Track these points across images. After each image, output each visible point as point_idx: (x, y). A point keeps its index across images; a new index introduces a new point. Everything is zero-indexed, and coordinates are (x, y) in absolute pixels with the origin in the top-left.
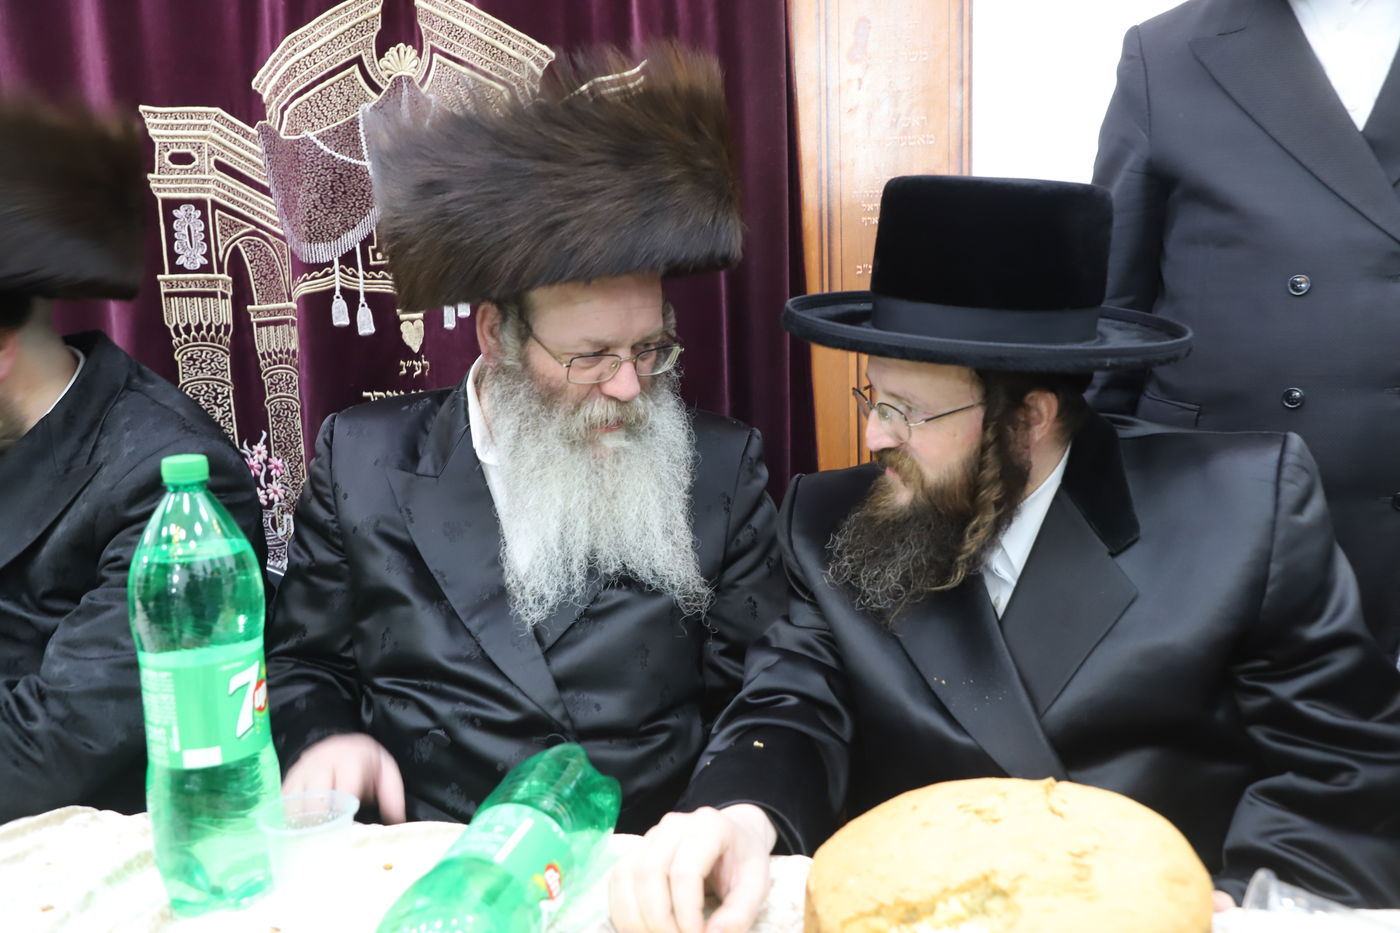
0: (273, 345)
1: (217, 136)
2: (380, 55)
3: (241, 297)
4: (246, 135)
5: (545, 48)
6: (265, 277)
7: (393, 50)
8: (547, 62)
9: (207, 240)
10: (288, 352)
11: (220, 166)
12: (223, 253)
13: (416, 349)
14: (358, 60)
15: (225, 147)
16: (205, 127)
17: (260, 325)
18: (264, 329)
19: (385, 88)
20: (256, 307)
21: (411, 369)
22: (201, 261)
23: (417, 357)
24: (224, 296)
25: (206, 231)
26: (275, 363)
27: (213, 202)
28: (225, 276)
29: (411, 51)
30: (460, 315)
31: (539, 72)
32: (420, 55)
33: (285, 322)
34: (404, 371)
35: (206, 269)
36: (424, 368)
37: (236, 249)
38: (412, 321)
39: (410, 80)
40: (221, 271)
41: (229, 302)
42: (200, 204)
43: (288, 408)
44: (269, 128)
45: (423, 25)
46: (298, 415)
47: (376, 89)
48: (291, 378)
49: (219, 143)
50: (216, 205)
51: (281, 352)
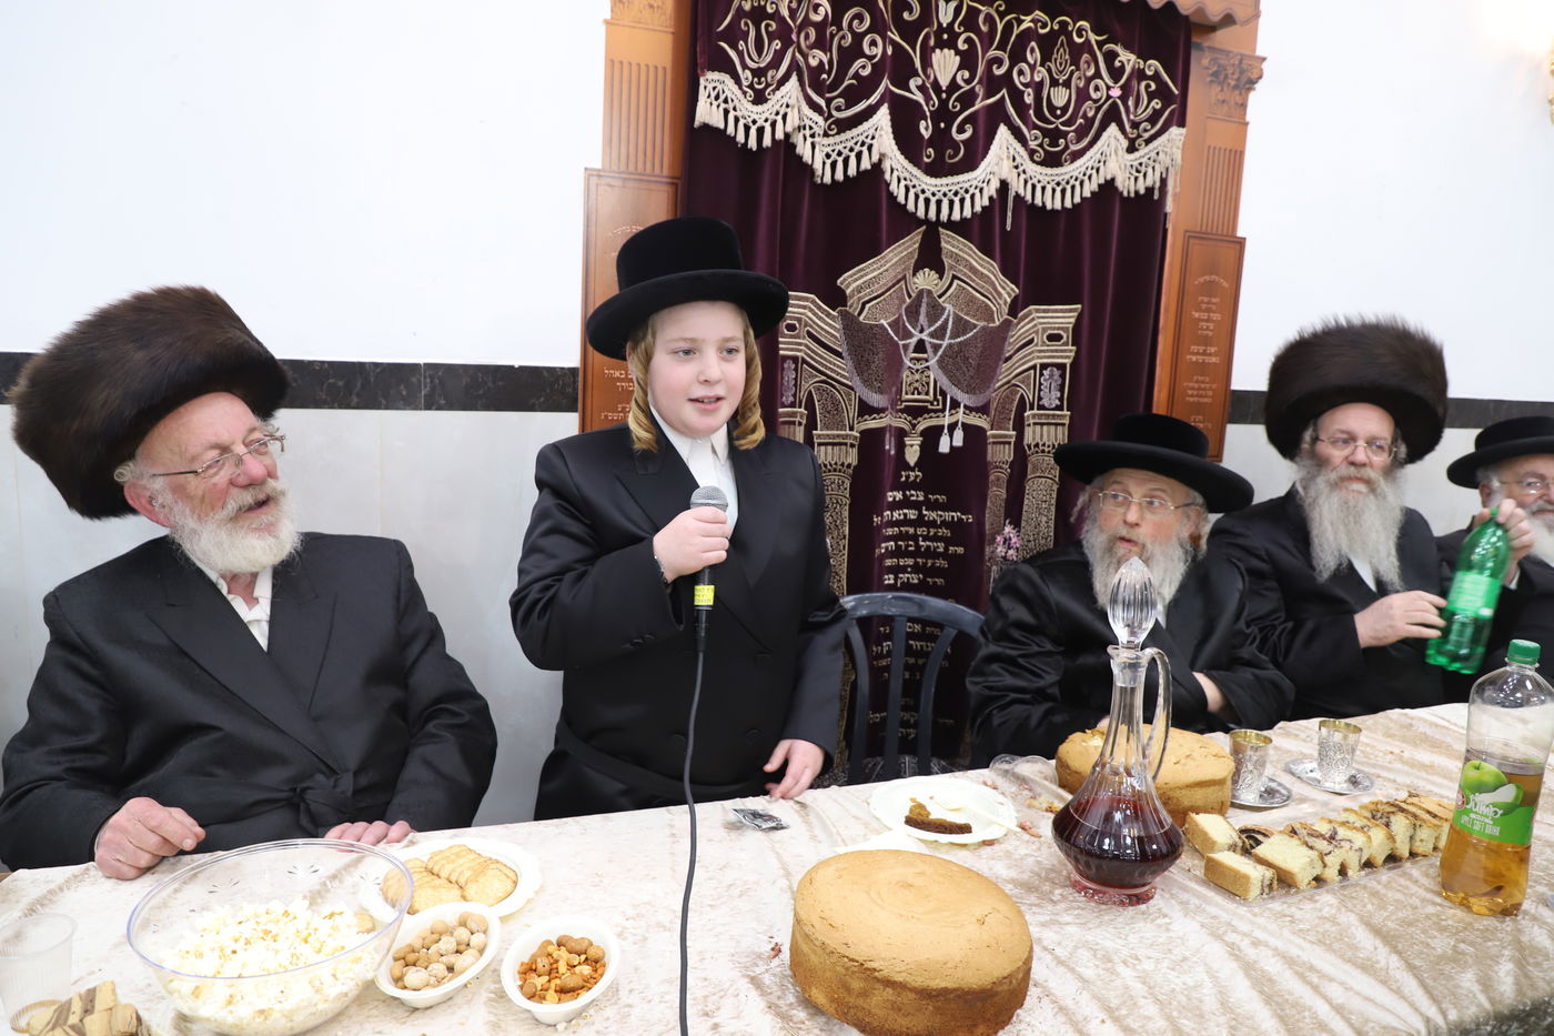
0: (830, 458)
1: (810, 314)
2: (914, 275)
3: (811, 425)
4: (828, 315)
5: (1013, 286)
6: (828, 413)
7: (921, 272)
8: (1013, 295)
9: (795, 385)
10: (843, 465)
11: (810, 335)
12: (803, 395)
13: (912, 464)
14: (904, 277)
15: (814, 322)
16: (804, 307)
17: (820, 444)
18: (823, 448)
19: (913, 295)
20: (819, 432)
21: (908, 477)
22: (791, 399)
23: (913, 470)
24: (800, 424)
25: (796, 379)
26: (830, 471)
27: (803, 359)
28: (802, 410)
29: (934, 275)
30: (954, 444)
31: (1009, 300)
32: (941, 278)
33: (846, 444)
34: (903, 479)
35: (793, 405)
36: (917, 476)
37: (810, 391)
38: (912, 446)
39: (929, 292)
40: (800, 407)
41: (802, 428)
42: (795, 359)
43: (837, 502)
44: (849, 313)
45: (947, 261)
46: (847, 507)
47: (910, 296)
48: (843, 482)
49: (810, 319)
50: (804, 361)
51: (836, 464)
